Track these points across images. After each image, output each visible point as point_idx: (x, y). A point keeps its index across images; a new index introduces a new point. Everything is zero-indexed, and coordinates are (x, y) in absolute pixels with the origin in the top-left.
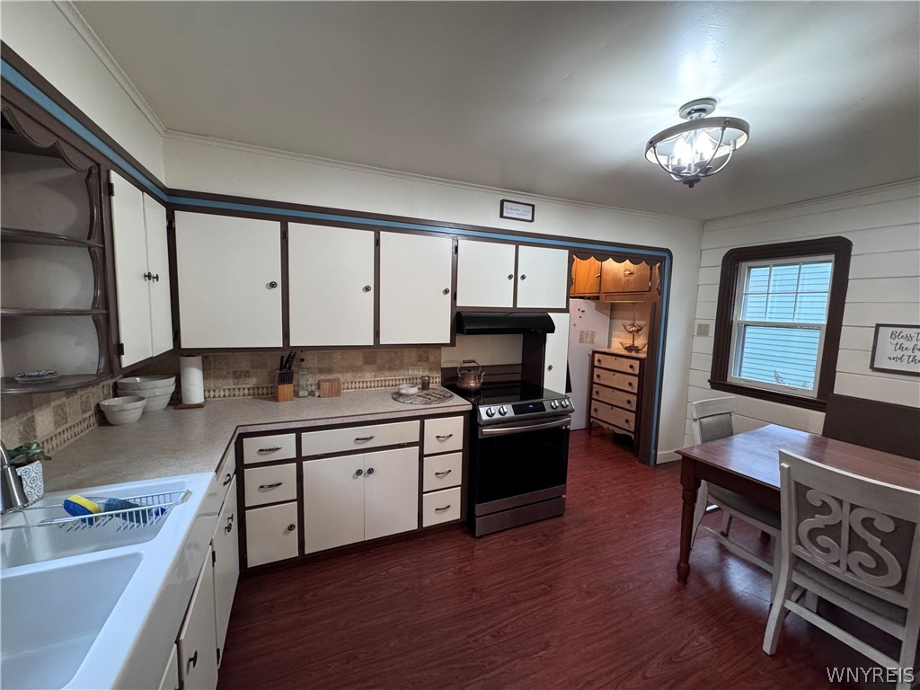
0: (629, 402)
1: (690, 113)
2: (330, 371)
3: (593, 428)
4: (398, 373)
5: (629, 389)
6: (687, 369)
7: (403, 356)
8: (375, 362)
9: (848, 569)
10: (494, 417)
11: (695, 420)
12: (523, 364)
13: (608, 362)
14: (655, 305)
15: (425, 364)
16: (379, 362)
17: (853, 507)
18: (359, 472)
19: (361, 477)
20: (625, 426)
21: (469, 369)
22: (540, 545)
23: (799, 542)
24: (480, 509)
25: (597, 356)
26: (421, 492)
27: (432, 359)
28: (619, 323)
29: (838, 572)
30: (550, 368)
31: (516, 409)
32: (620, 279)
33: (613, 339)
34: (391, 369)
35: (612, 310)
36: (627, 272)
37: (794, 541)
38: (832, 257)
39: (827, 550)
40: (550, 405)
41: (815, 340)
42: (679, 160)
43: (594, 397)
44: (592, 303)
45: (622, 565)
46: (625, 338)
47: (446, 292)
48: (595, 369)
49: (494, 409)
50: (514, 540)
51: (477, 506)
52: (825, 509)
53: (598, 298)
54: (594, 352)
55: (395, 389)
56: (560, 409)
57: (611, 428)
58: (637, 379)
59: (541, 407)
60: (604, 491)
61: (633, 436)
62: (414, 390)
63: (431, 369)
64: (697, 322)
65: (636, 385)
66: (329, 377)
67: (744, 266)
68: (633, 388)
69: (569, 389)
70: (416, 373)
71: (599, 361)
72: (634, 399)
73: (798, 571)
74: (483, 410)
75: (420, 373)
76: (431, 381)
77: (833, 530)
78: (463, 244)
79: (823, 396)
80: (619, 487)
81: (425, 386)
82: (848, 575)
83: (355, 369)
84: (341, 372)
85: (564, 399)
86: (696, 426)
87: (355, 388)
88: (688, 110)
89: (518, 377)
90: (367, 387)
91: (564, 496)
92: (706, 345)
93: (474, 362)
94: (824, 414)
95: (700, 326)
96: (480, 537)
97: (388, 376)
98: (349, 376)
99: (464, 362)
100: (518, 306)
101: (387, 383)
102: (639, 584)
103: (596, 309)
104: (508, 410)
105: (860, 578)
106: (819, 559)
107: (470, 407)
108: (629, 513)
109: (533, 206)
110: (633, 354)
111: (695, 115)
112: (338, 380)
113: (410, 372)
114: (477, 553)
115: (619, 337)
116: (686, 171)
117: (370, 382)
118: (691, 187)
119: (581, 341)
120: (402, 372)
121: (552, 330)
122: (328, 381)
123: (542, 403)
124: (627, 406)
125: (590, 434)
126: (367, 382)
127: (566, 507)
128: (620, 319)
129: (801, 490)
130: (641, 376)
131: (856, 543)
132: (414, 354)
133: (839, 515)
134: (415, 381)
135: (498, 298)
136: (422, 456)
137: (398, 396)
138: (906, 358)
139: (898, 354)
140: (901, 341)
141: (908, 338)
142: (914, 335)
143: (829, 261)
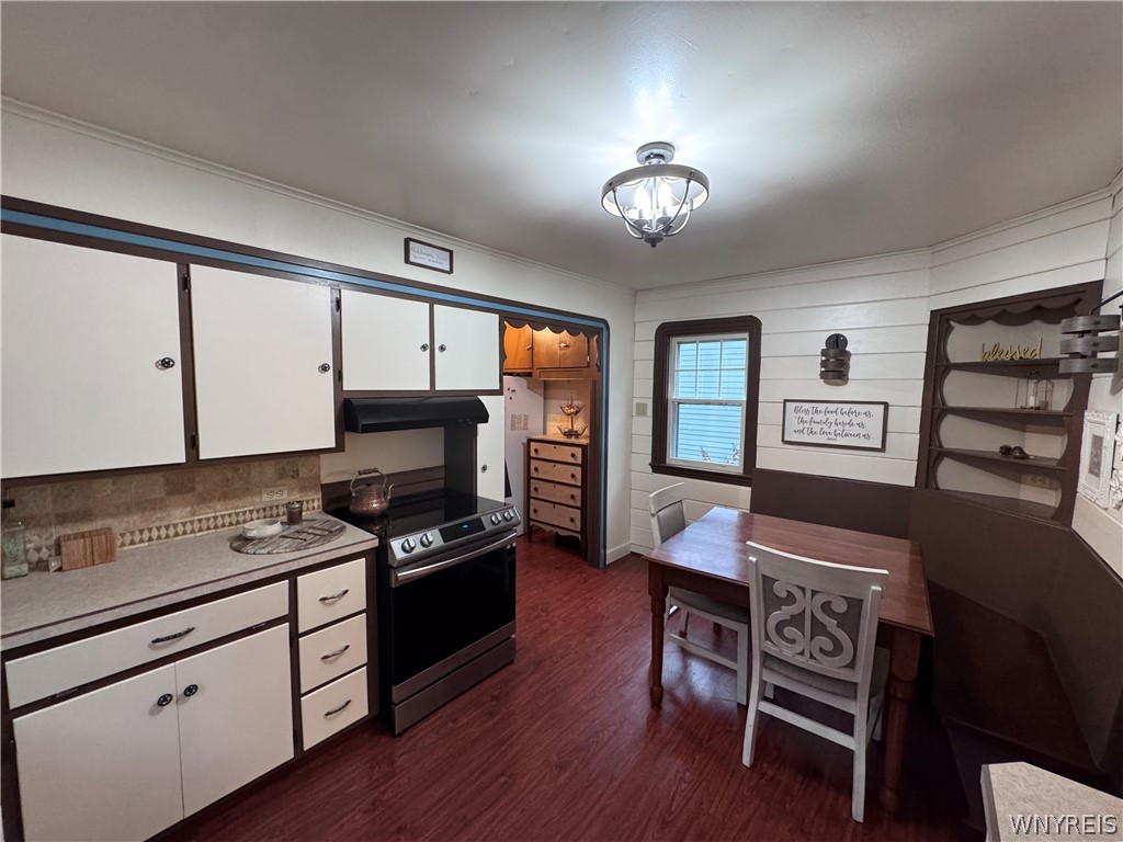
0: (573, 497)
1: (648, 157)
2: (87, 516)
3: (532, 532)
4: (240, 503)
5: (572, 482)
6: (629, 453)
7: (249, 474)
8: (193, 489)
9: (812, 657)
10: (414, 552)
11: (653, 515)
12: (445, 466)
13: (547, 452)
14: (595, 382)
15: (289, 481)
16: (199, 488)
17: (814, 593)
18: (164, 700)
19: (169, 709)
20: (570, 525)
21: (368, 483)
22: (491, 715)
23: (768, 637)
24: (397, 692)
25: (533, 446)
26: (297, 695)
27: (303, 472)
28: (555, 404)
29: (802, 661)
30: (484, 468)
31: (445, 535)
32: (555, 353)
33: (548, 423)
34: (225, 497)
35: (545, 389)
36: (563, 345)
37: (763, 638)
38: (746, 335)
39: (793, 641)
40: (490, 521)
41: (738, 416)
42: (640, 212)
43: (532, 495)
44: (523, 381)
45: (592, 710)
46: (561, 421)
47: (324, 368)
48: (532, 461)
49: (414, 540)
50: (454, 721)
51: (394, 688)
52: (791, 599)
53: (530, 375)
54: (530, 440)
55: (236, 530)
56: (503, 524)
57: (555, 530)
58: (580, 469)
59: (478, 525)
60: (557, 613)
61: (579, 536)
62: (276, 528)
63: (303, 489)
64: (636, 401)
65: (579, 476)
66: (85, 528)
67: (674, 341)
68: (576, 480)
69: (508, 493)
70: (275, 497)
71: (536, 451)
72: (578, 493)
73: (766, 668)
74: (396, 545)
75: (283, 496)
76: (305, 507)
77: (796, 620)
78: (348, 296)
79: (750, 474)
80: (572, 604)
81: (294, 517)
82: (812, 662)
83: (147, 506)
84: (114, 516)
85: (507, 510)
86: (654, 521)
87: (150, 539)
88: (647, 153)
89: (441, 484)
90: (177, 535)
91: (513, 636)
92: (645, 425)
93: (375, 471)
94: (750, 489)
95: (638, 405)
96: (400, 735)
97: (222, 509)
98: (135, 520)
99: (360, 473)
100: (437, 389)
101: (220, 522)
102: (614, 727)
103: (528, 388)
104: (434, 537)
105: (820, 663)
106: (787, 652)
107: (376, 543)
108: (588, 635)
109: (451, 253)
110: (573, 440)
111: (654, 161)
112: (107, 531)
113: (265, 498)
114: (399, 762)
115: (555, 420)
116: (646, 226)
117: (184, 524)
118: (654, 246)
119: (513, 427)
120: (249, 499)
121: (485, 418)
122: (83, 535)
123: (479, 519)
124: (571, 503)
125: (530, 542)
126: (175, 526)
127: (517, 647)
128: (557, 399)
129: (768, 582)
130: (583, 465)
131: (818, 628)
132: (270, 469)
133: (804, 604)
134: (275, 511)
135: (408, 377)
136: (295, 637)
137: (242, 543)
138: (806, 430)
139: (801, 427)
140: (802, 415)
141: (807, 412)
142: (810, 409)
143: (745, 339)
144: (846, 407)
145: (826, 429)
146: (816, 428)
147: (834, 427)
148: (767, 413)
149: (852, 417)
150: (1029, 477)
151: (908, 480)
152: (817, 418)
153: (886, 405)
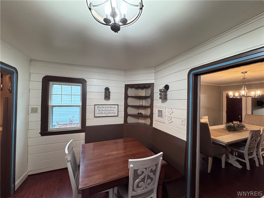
6: (27, 130)
39: (141, 187)
41: (78, 111)
64: (30, 107)
67: (51, 83)
77: (143, 180)
79: (84, 128)
92: (37, 117)
94: (84, 133)
95: (32, 108)
138: (100, 113)
139: (99, 112)
140: (99, 109)
141: (101, 108)
142: (102, 107)
143: (80, 86)
144: (110, 106)
145: (106, 112)
146: (103, 112)
147: (107, 111)
148: (89, 109)
149: (111, 108)
150: (140, 118)
151: (122, 122)
152: (103, 109)
153: (118, 105)
